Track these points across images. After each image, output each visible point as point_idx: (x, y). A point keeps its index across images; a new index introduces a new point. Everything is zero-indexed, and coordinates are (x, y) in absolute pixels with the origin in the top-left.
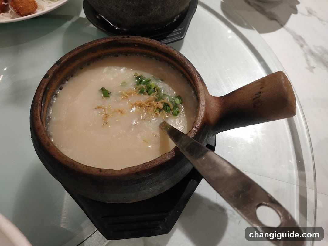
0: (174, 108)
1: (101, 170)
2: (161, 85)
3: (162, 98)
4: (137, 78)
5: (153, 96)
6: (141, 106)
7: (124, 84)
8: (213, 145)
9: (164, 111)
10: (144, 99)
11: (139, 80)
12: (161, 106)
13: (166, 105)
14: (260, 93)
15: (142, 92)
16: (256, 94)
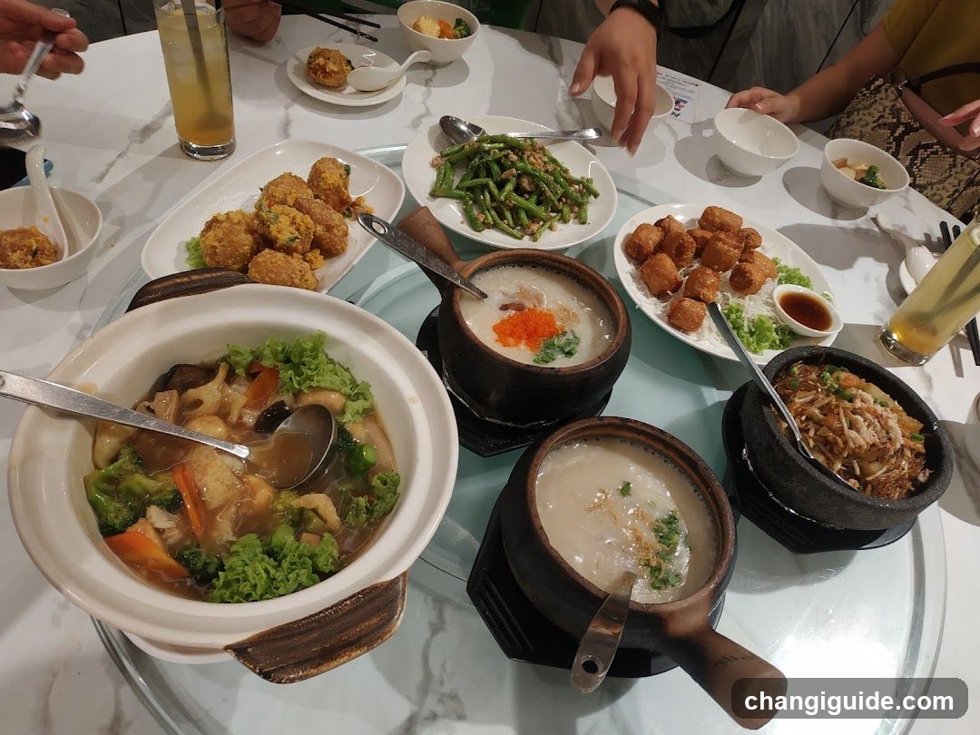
0: (661, 580)
1: (542, 528)
2: (681, 550)
3: (664, 559)
4: (671, 517)
5: (659, 547)
6: (638, 539)
7: (653, 505)
8: (653, 671)
9: (649, 569)
10: (649, 537)
11: (671, 520)
12: (654, 564)
13: (658, 569)
14: (736, 659)
15: (657, 530)
16: (732, 657)
